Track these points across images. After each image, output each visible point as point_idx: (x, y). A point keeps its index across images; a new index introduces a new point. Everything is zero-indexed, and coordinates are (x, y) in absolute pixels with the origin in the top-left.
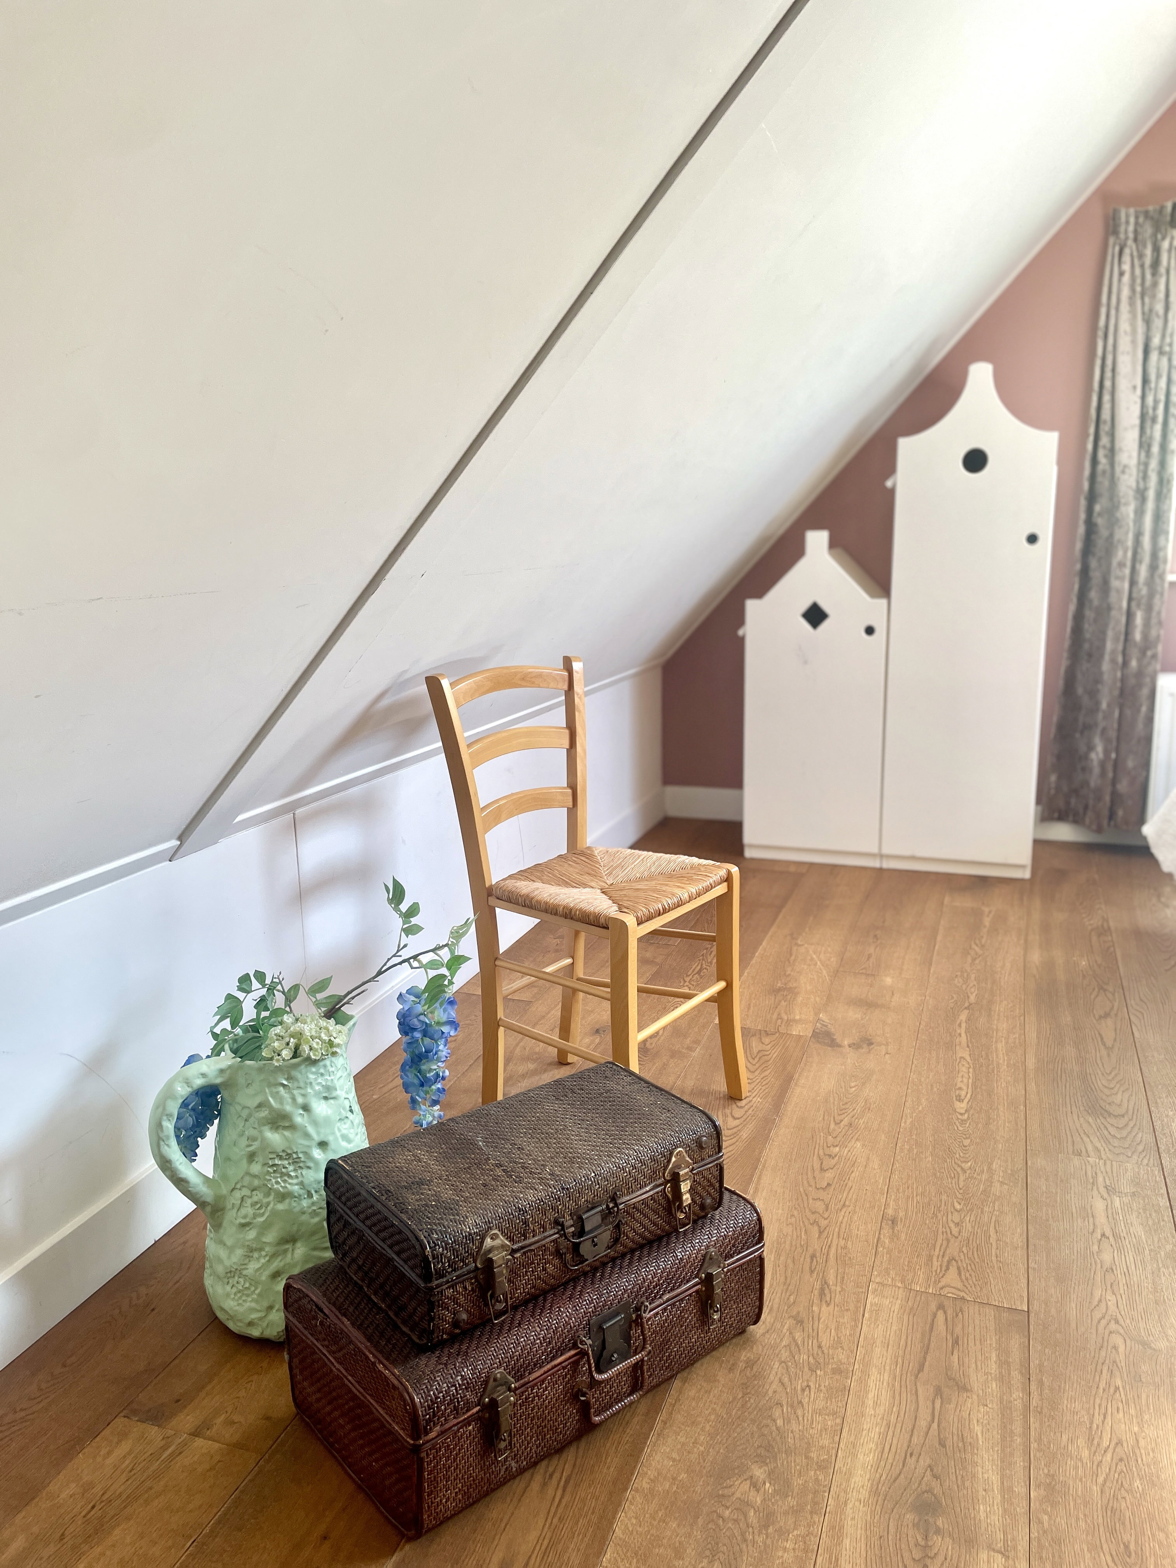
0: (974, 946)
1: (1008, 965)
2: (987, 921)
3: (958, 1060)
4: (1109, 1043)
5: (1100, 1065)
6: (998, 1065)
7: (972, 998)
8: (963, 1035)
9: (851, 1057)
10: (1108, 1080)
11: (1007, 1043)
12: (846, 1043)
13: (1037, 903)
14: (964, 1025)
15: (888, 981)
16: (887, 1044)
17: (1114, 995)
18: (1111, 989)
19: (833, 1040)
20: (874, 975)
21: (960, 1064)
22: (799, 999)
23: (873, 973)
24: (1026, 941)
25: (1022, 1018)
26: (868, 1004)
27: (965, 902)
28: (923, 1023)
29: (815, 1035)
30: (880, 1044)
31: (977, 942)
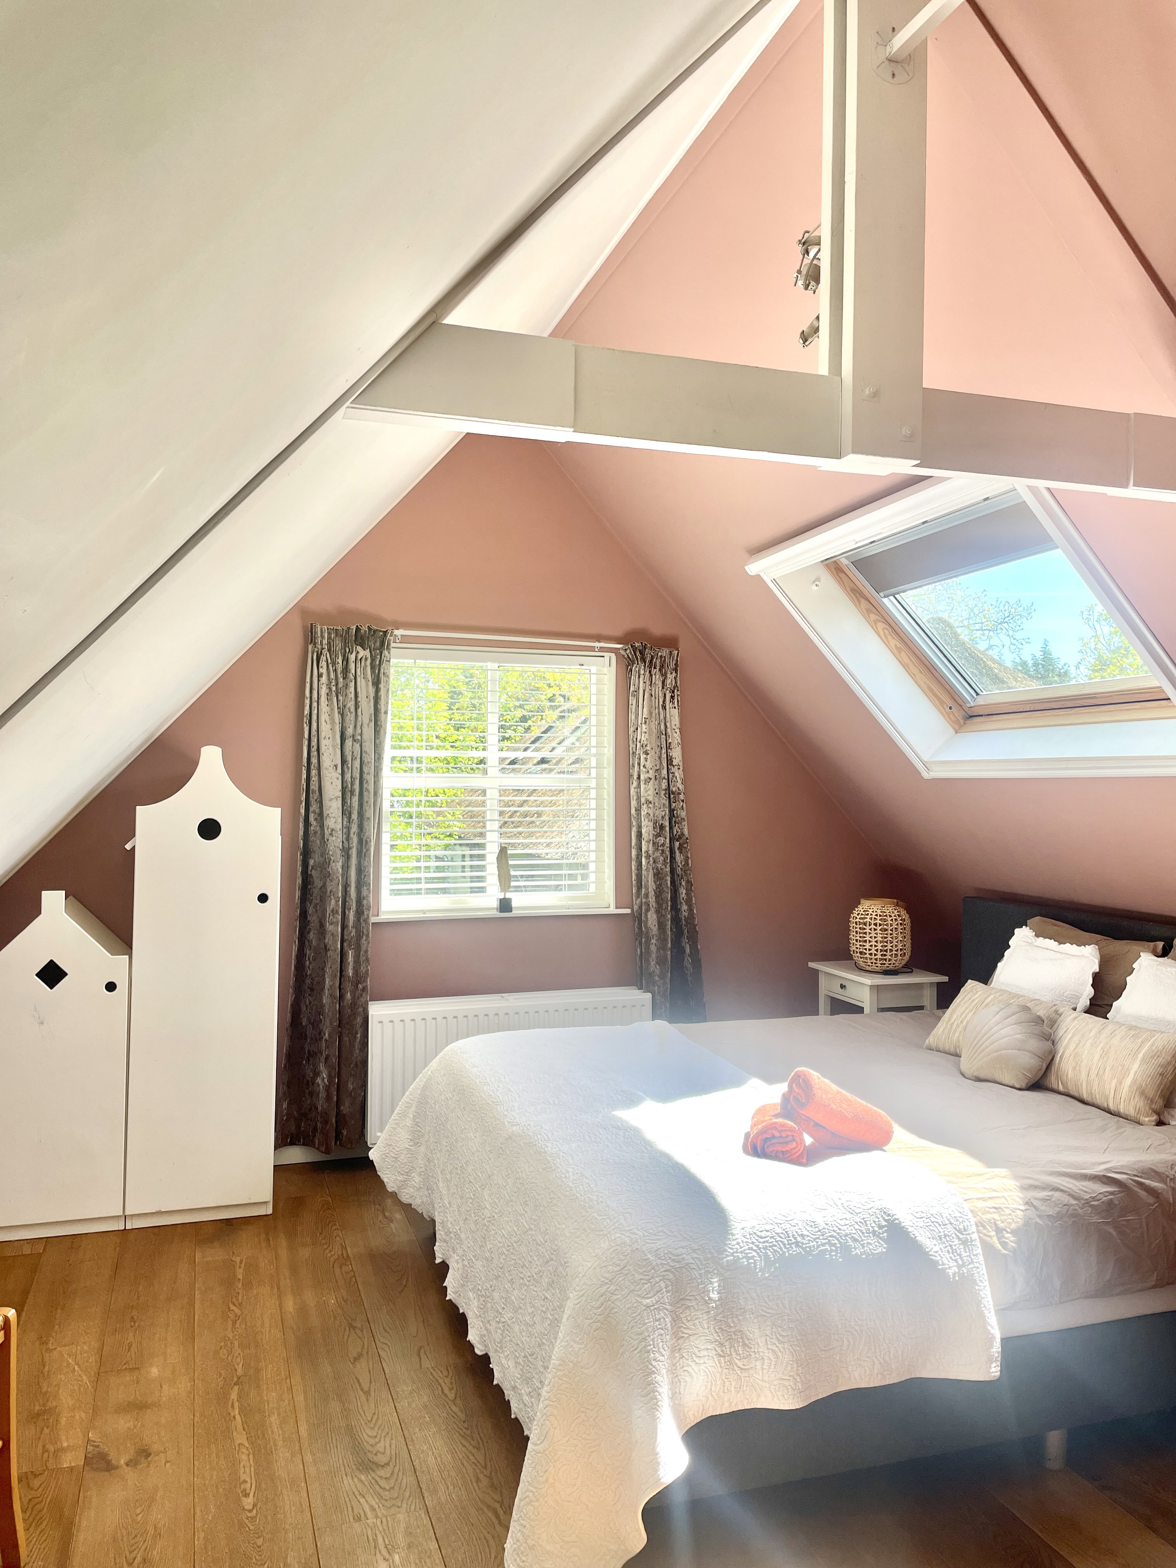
0: (232, 1307)
1: (266, 1321)
2: (240, 1275)
3: (237, 1448)
4: (366, 1388)
5: (362, 1413)
6: (275, 1441)
7: (240, 1372)
8: (238, 1417)
9: (131, 1476)
10: (371, 1428)
11: (279, 1414)
12: (122, 1462)
13: (283, 1242)
14: (236, 1405)
15: (154, 1371)
16: (165, 1452)
17: (362, 1331)
18: (359, 1325)
19: (108, 1463)
20: (138, 1368)
21: (240, 1453)
22: (63, 1421)
23: (137, 1366)
24: (279, 1289)
25: (288, 1380)
26: (138, 1407)
27: (214, 1254)
28: (197, 1415)
29: (88, 1461)
30: (158, 1454)
31: (234, 1300)
